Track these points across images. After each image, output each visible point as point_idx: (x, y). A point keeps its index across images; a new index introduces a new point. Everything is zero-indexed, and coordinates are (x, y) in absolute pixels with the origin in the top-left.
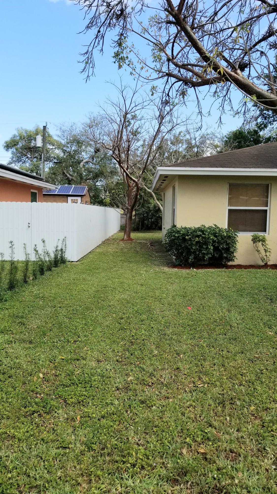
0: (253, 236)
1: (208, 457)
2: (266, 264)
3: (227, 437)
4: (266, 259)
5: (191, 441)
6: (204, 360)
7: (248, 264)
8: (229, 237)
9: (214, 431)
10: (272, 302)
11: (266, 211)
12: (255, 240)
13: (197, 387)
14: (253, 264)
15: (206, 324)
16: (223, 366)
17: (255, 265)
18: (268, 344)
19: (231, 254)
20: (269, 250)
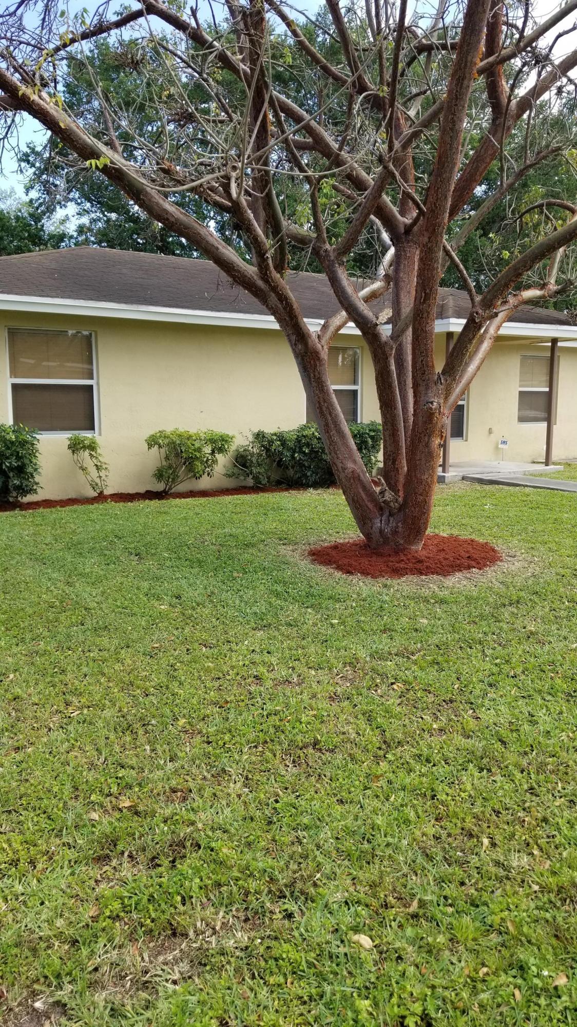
0: (70, 439)
1: (141, 808)
2: (101, 493)
3: (160, 773)
4: (100, 485)
5: (100, 797)
6: (63, 671)
7: (65, 497)
8: (23, 443)
9: (133, 773)
10: (141, 558)
11: (90, 388)
12: (75, 446)
13: (70, 717)
14: (74, 497)
15: (36, 614)
16: (103, 674)
17: (79, 497)
18: (166, 624)
19: (28, 479)
20: (104, 467)
